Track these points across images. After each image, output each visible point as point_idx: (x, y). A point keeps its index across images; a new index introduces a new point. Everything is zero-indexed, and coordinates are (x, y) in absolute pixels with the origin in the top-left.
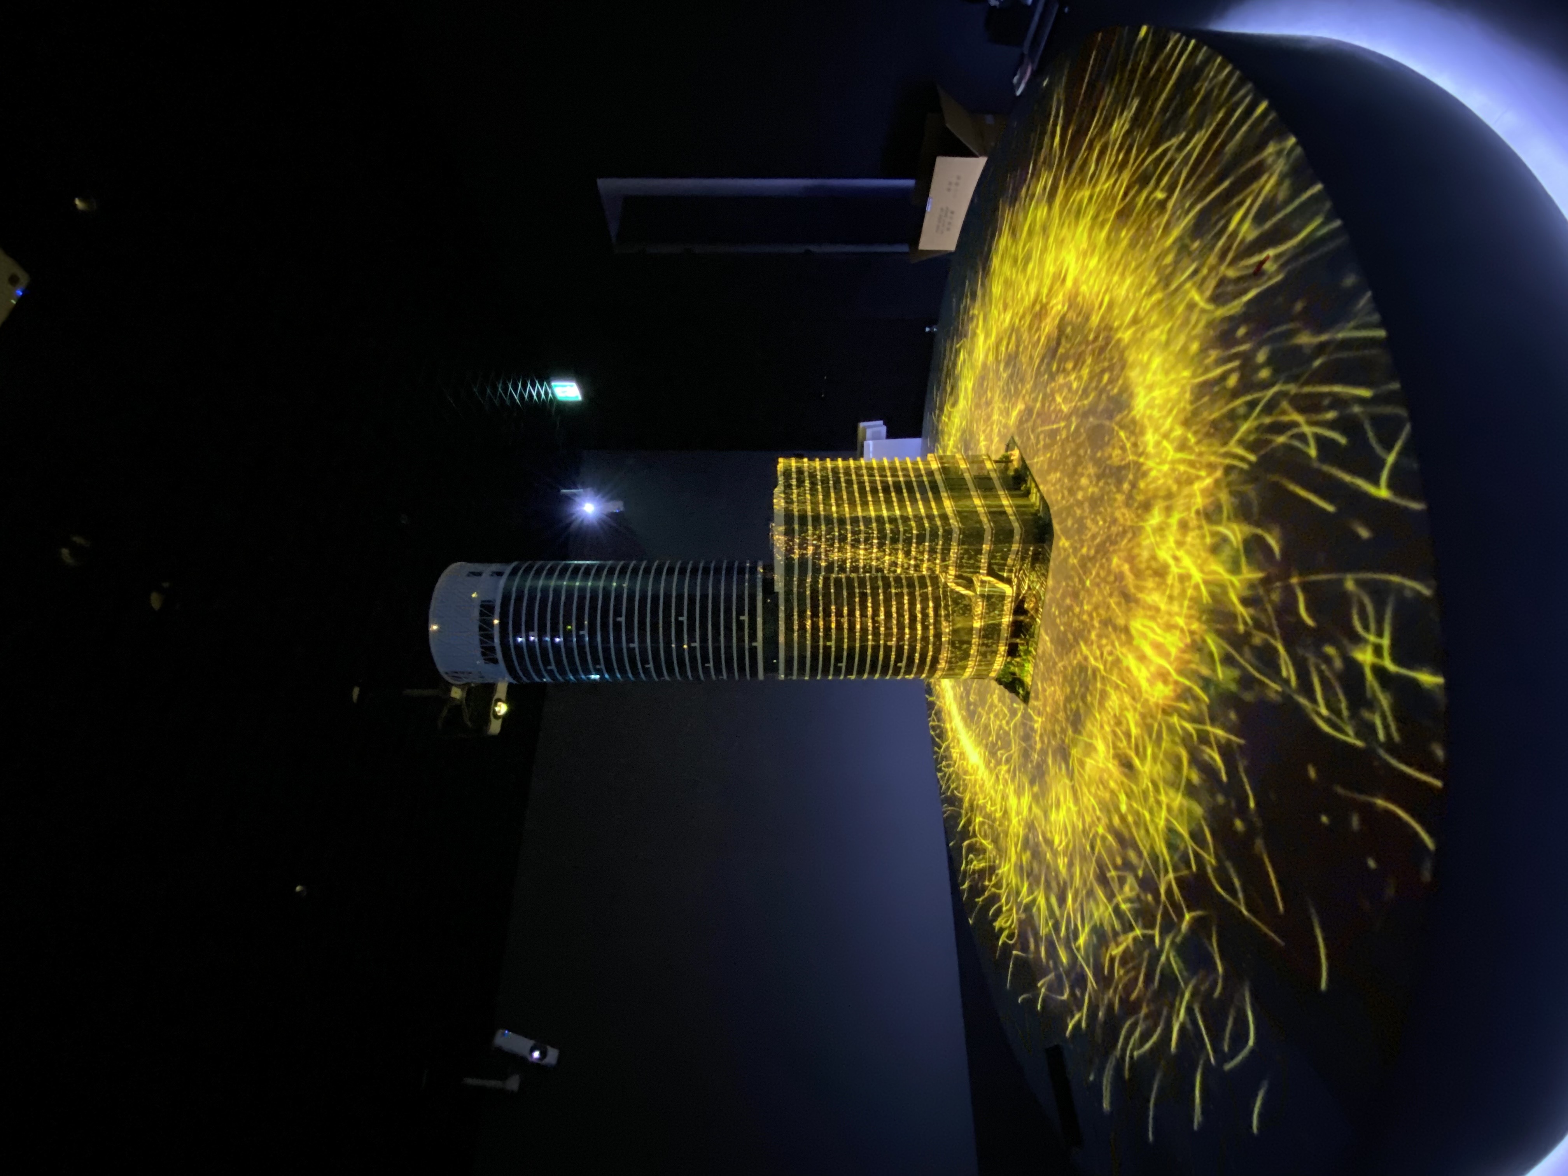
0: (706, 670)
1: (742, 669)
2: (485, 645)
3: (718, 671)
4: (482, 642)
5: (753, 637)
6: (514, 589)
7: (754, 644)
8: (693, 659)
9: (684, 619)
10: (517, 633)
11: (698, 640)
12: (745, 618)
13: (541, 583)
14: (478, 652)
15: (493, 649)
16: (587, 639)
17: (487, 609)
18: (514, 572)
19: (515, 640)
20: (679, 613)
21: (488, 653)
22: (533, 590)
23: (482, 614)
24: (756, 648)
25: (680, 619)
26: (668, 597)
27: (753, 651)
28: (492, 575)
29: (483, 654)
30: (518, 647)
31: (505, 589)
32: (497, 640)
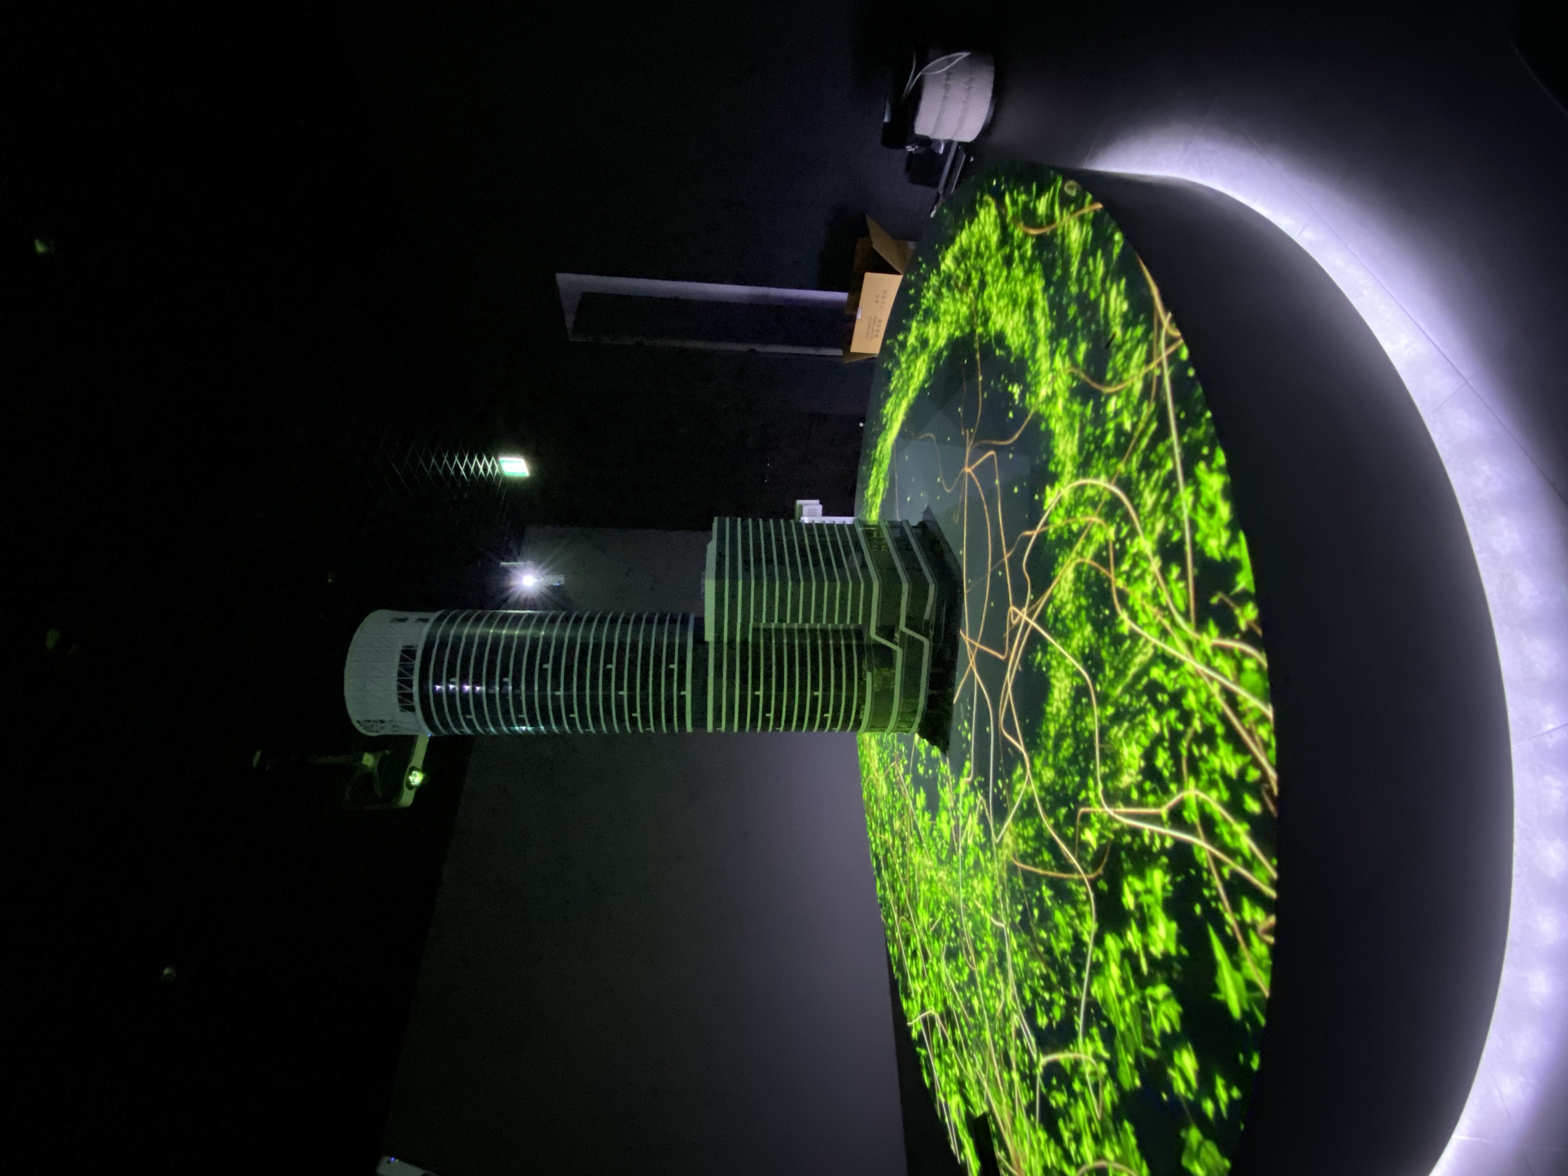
0: (633, 721)
1: (669, 720)
2: (402, 692)
3: (645, 719)
4: (400, 688)
5: (682, 686)
6: (438, 636)
7: (682, 693)
8: (619, 707)
9: (612, 667)
10: (437, 681)
11: (625, 689)
12: (675, 666)
13: (466, 631)
14: (395, 699)
15: (410, 696)
16: (510, 688)
17: (408, 653)
18: (440, 619)
19: (434, 689)
20: (608, 661)
21: (405, 700)
22: (457, 639)
23: (402, 659)
24: (684, 696)
25: (609, 666)
26: (597, 646)
27: (682, 699)
28: (416, 622)
29: (400, 701)
30: (438, 696)
31: (428, 636)
32: (415, 689)
